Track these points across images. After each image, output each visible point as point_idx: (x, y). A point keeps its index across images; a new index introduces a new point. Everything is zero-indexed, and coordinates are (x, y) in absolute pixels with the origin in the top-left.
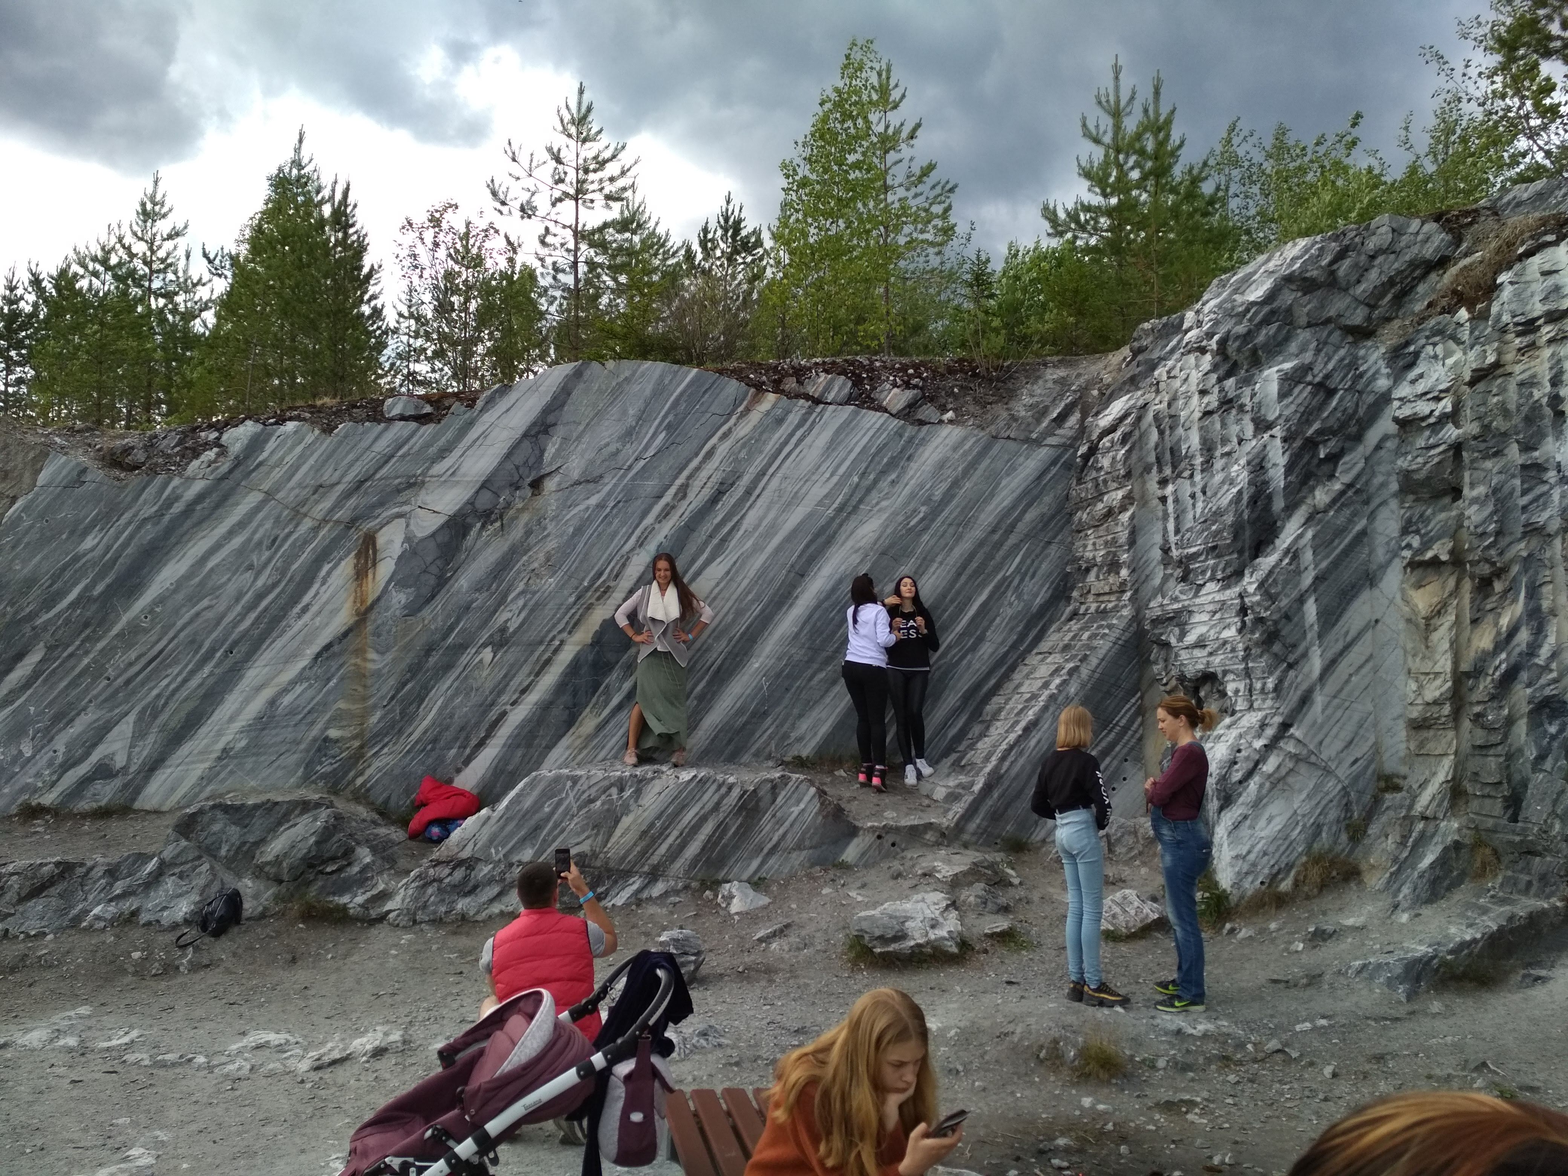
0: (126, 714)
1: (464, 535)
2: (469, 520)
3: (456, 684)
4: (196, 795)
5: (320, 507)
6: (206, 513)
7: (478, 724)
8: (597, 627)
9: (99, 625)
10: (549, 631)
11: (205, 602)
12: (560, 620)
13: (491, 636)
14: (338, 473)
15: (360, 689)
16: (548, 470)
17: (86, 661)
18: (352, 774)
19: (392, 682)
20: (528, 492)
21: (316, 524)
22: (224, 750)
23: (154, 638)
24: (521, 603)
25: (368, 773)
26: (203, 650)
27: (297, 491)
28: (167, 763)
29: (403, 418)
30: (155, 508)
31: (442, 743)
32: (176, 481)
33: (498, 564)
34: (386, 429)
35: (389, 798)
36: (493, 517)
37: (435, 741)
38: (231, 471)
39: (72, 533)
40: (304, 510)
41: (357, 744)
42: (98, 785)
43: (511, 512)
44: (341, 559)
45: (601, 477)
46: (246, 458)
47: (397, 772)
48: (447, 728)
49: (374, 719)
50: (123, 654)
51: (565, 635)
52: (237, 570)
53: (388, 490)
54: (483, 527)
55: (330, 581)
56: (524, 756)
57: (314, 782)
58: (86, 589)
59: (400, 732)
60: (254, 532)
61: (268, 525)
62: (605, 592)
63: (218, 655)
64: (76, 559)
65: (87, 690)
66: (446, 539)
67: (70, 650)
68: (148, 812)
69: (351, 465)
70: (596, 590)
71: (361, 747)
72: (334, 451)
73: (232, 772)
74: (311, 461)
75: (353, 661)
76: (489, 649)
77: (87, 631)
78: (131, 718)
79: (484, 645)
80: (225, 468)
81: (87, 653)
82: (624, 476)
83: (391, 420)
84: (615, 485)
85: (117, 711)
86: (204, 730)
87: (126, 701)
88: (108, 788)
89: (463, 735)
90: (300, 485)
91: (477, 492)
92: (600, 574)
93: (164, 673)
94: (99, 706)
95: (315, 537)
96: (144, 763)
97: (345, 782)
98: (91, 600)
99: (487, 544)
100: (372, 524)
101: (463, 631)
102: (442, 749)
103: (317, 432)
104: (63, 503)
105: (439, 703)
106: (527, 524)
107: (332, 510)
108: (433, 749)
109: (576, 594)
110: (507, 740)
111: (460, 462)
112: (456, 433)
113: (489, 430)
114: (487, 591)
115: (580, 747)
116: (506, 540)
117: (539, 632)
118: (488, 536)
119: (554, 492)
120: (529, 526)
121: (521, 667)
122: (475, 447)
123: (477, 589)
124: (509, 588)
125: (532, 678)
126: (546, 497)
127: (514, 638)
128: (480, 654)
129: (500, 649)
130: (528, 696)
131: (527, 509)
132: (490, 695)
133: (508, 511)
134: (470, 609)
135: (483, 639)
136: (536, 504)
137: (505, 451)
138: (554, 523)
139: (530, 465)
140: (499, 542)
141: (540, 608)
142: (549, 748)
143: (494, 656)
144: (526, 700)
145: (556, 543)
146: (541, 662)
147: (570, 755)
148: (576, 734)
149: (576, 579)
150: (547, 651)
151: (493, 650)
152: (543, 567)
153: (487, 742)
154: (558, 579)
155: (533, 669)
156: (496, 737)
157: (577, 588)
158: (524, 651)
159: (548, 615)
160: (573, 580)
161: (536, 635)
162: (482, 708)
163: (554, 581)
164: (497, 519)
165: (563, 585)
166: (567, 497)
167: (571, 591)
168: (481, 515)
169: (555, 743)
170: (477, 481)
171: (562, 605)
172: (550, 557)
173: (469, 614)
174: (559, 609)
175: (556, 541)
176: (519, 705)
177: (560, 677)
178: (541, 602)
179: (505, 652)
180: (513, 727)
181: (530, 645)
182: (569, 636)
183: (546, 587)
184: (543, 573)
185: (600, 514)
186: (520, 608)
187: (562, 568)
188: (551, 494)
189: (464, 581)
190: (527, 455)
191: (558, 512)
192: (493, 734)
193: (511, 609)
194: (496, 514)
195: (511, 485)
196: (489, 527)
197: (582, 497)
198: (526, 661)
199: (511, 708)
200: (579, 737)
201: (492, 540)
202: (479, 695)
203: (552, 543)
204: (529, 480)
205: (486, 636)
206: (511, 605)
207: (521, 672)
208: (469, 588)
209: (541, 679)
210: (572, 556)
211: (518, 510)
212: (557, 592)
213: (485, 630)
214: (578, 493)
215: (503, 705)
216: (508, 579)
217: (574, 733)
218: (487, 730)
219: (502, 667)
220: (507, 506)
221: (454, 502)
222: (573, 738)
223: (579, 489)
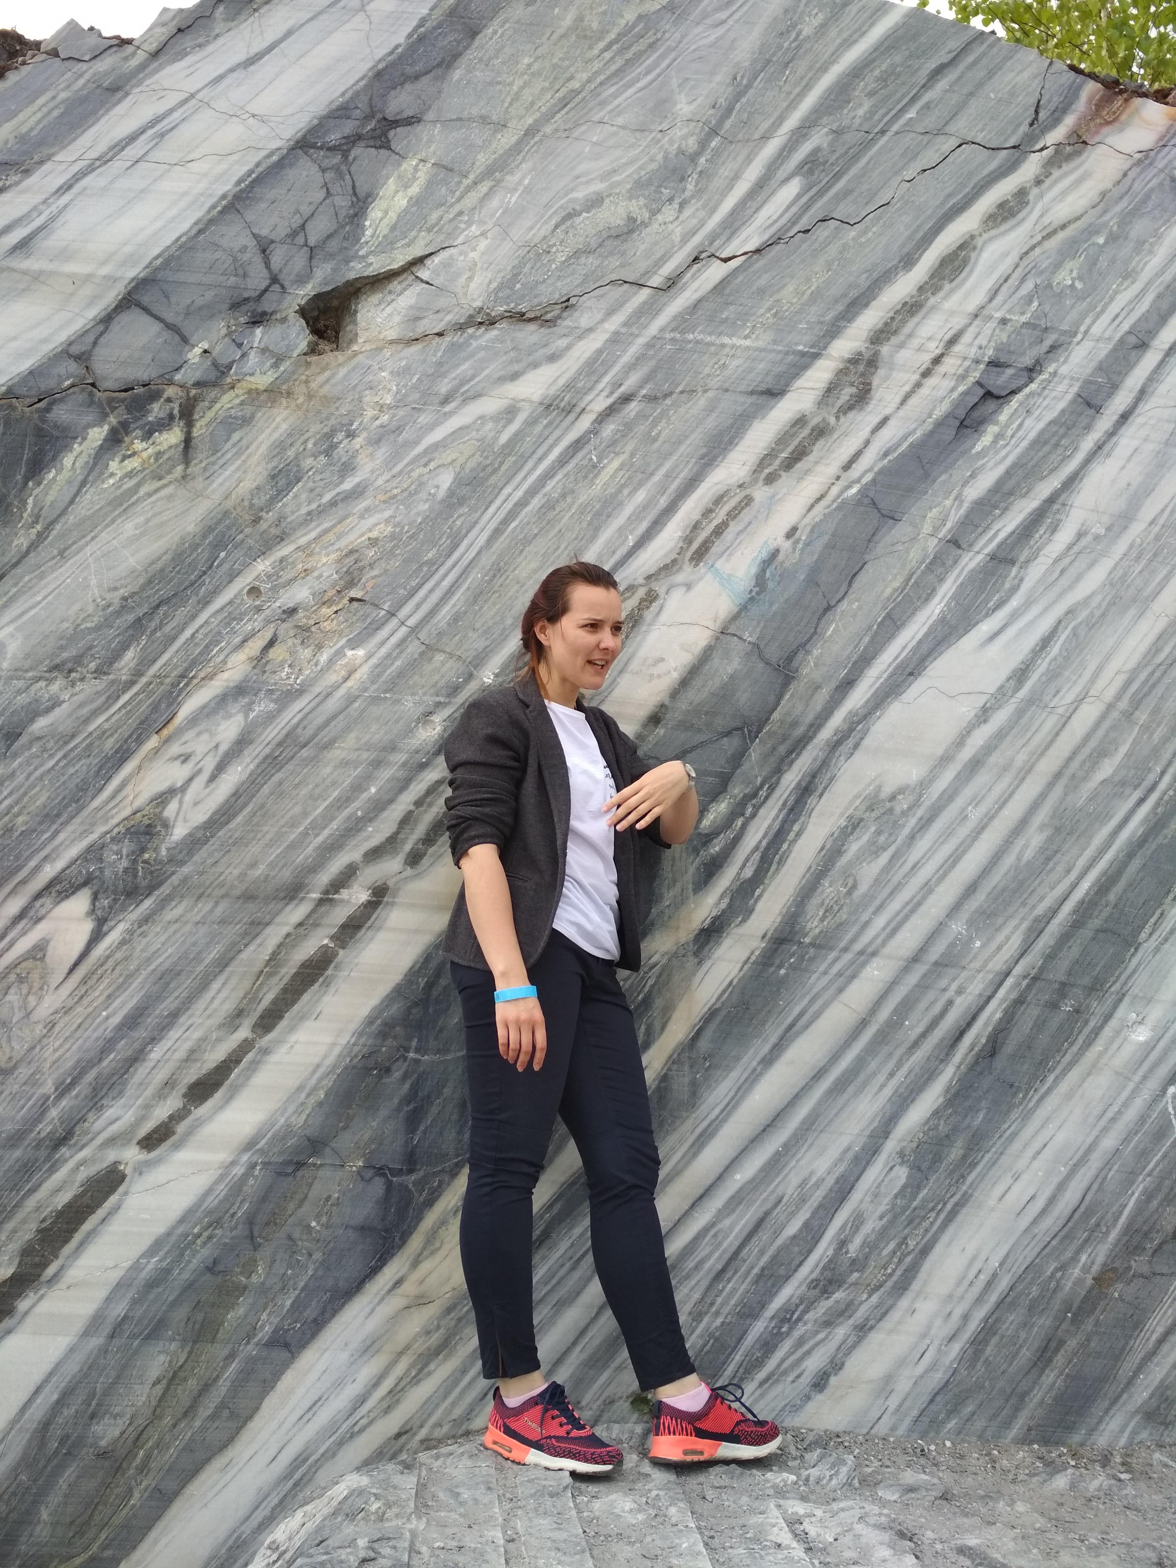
1: (38, 467)
2: (61, 414)
10: (332, 847)
12: (379, 806)
13: (94, 852)
16: (377, 265)
20: (297, 336)
24: (229, 729)
33: (155, 577)
36: (157, 410)
43: (228, 401)
45: (567, 305)
51: (391, 866)
54: (115, 439)
56: (174, 1378)
76: (77, 904)
79: (61, 888)
82: (648, 311)
84: (616, 339)
91: (107, 320)
99: (121, 503)
106: (280, 447)
109: (447, 712)
110: (108, 1300)
111: (54, 209)
112: (55, 113)
113: (176, 115)
114: (99, 672)
115: (421, 1346)
116: (199, 495)
117: (292, 846)
118: (130, 475)
119: (392, 342)
120: (291, 453)
121: (204, 984)
122: (117, 165)
123: (56, 668)
124: (188, 670)
125: (244, 1033)
126: (360, 357)
127: (186, 870)
128: (39, 920)
129: (123, 909)
130: (221, 1108)
131: (289, 394)
132: (59, 1098)
133: (213, 393)
134: (23, 740)
135: (60, 865)
136: (321, 379)
137: (227, 186)
138: (382, 452)
139: (312, 241)
140: (170, 498)
141: (304, 753)
142: (287, 1346)
143: (96, 937)
144: (208, 1129)
145: (387, 521)
146: (289, 970)
147: (376, 1384)
148: (409, 1288)
149: (451, 655)
150: (316, 925)
151: (92, 911)
152: (328, 603)
153: (22, 1305)
154: (383, 651)
155: (252, 996)
156: (62, 1284)
157: (455, 690)
158: (222, 922)
159: (334, 783)
160: (439, 657)
161: (272, 865)
162: (17, 1153)
163: (369, 657)
164: (171, 417)
165: (400, 674)
166: (440, 364)
167: (430, 700)
168: (110, 401)
169: (317, 1325)
170: (111, 279)
171: (392, 748)
172: (361, 569)
173: (15, 756)
174: (377, 764)
175: (387, 514)
176: (177, 1147)
177: (361, 1034)
178: (309, 732)
179: (146, 920)
180: (145, 1243)
181: (248, 897)
182: (409, 871)
183: (333, 678)
184: (326, 625)
185: (558, 433)
186: (223, 748)
187: (403, 613)
188: (379, 349)
189: (10, 629)
190: (306, 210)
191: (401, 413)
192: (51, 1270)
193: (187, 749)
194: (169, 400)
195: (235, 306)
196: (138, 445)
197: (493, 368)
198: (223, 963)
199: (143, 1156)
200: (420, 1301)
201: (142, 491)
202: (13, 1096)
203: (371, 521)
204: (304, 293)
205: (74, 851)
206: (189, 735)
207: (200, 1005)
208: (27, 656)
209: (279, 1042)
210: (442, 571)
211: (254, 394)
212: (375, 700)
213: (70, 828)
214: (481, 354)
215: (112, 1141)
216: (188, 633)
217: (398, 1283)
218: (26, 1252)
219: (121, 988)
220: (212, 375)
221: (15, 345)
222: (396, 1302)
223: (483, 342)
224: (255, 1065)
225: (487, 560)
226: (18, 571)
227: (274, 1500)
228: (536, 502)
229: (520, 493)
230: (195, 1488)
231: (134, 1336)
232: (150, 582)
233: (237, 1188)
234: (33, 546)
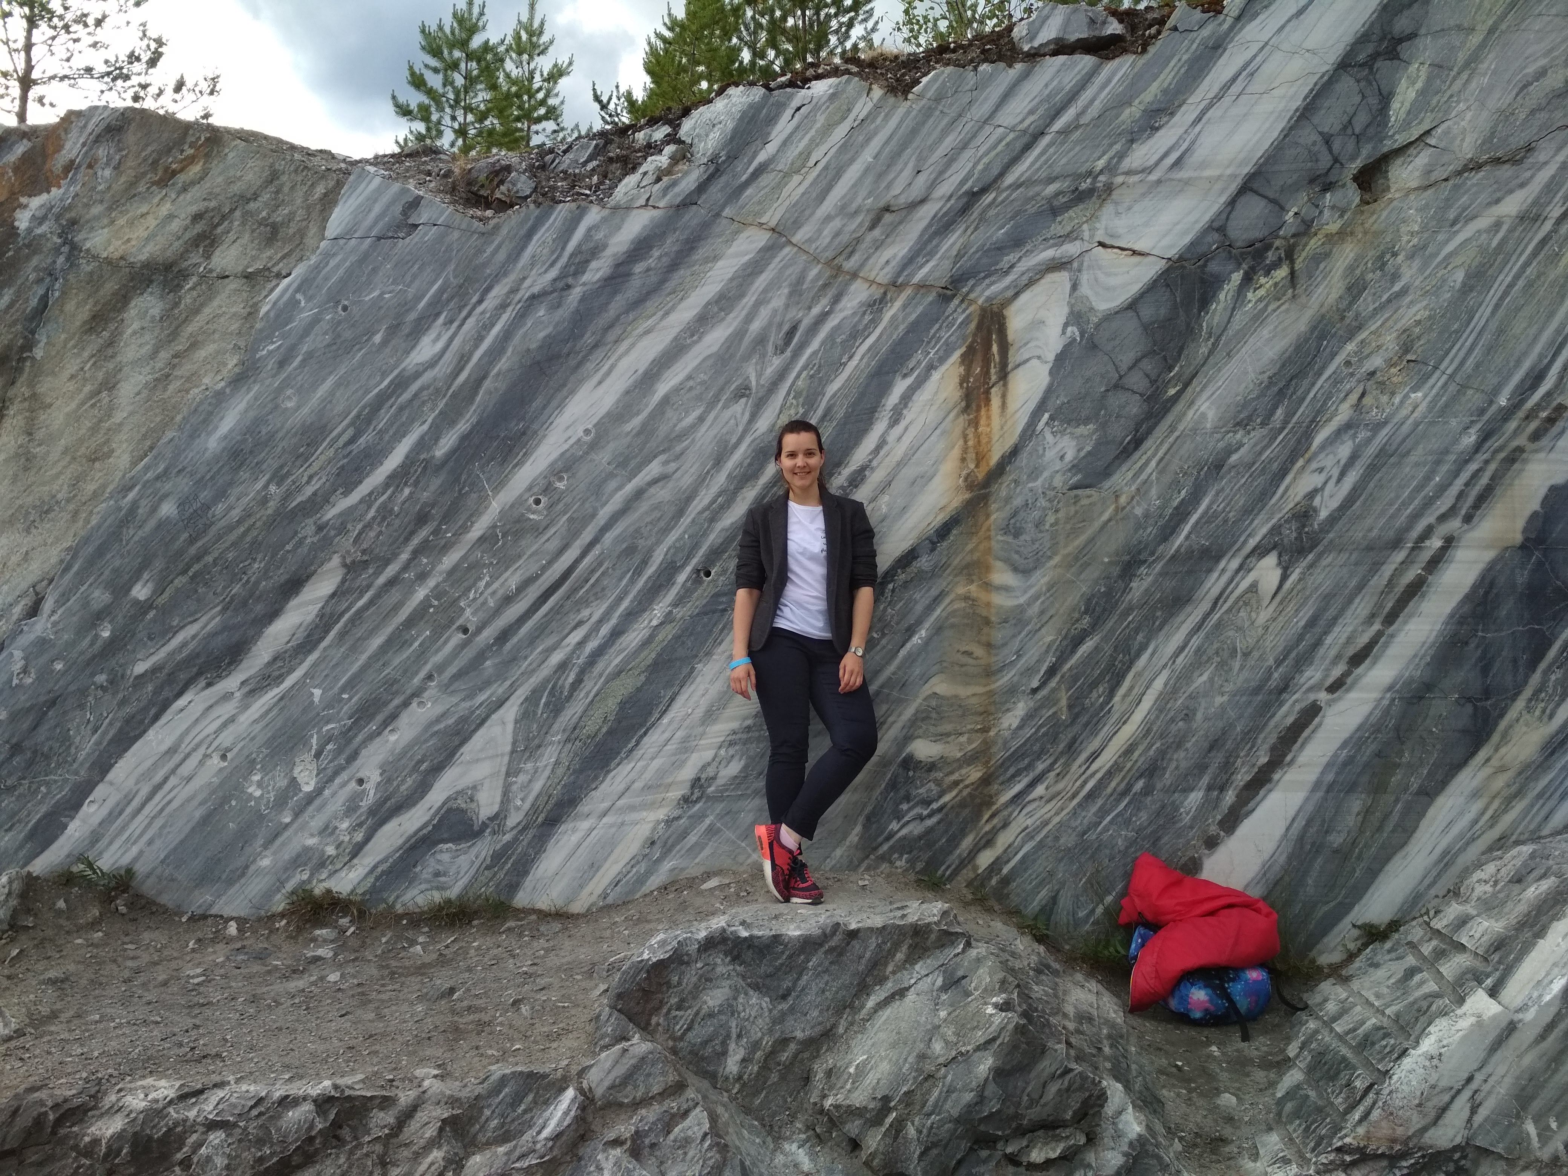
0: (500, 703)
1: (1205, 303)
2: (1214, 267)
3: (1195, 642)
4: (641, 880)
5: (887, 253)
6: (653, 279)
7: (1250, 736)
8: (1535, 505)
9: (447, 518)
10: (1416, 516)
11: (654, 468)
12: (1442, 489)
13: (1276, 530)
14: (922, 179)
15: (979, 652)
16: (1401, 139)
17: (421, 593)
18: (967, 843)
19: (1049, 636)
20: (1352, 194)
21: (877, 293)
22: (696, 783)
23: (553, 545)
24: (1344, 450)
25: (1004, 840)
26: (650, 570)
27: (837, 223)
28: (583, 808)
29: (1061, 48)
30: (553, 273)
31: (1168, 778)
32: (594, 215)
33: (1285, 362)
34: (1025, 76)
35: (1054, 900)
36: (1271, 256)
37: (1152, 771)
38: (702, 187)
39: (393, 330)
40: (849, 265)
41: (974, 774)
42: (445, 853)
43: (1314, 244)
44: (931, 367)
45: (1530, 148)
46: (732, 157)
47: (1068, 840)
48: (1179, 745)
49: (1011, 719)
50: (494, 578)
51: (1454, 524)
52: (716, 398)
53: (1031, 209)
54: (1248, 280)
55: (909, 415)
56: (1367, 812)
57: (883, 858)
58: (422, 445)
59: (1072, 749)
60: (749, 318)
61: (778, 301)
62: (1551, 421)
63: (682, 578)
64: (401, 383)
65: (422, 655)
66: (1163, 311)
67: (391, 570)
68: (544, 916)
69: (951, 159)
70: (1528, 418)
71: (986, 781)
72: (914, 132)
73: (711, 831)
74: (867, 156)
75: (961, 590)
76: (1271, 560)
77: (423, 533)
78: (510, 712)
79: (1260, 551)
80: (689, 178)
81: (422, 577)
83: (1034, 56)
85: (482, 697)
86: (653, 739)
87: (500, 674)
88: (464, 861)
89: (1218, 758)
90: (842, 209)
91: (1232, 202)
92: (1537, 377)
93: (574, 618)
94: (446, 688)
95: (875, 322)
96: (535, 809)
97: (953, 859)
98: (430, 467)
99: (1259, 318)
100: (996, 288)
101: (1208, 518)
102: (1170, 790)
103: (877, 92)
104: (375, 270)
105: (1159, 684)
106: (1351, 269)
107: (910, 261)
108: (1147, 791)
109: (1479, 426)
110: (1322, 773)
111: (1192, 136)
112: (1183, 70)
113: (1259, 59)
114: (1263, 424)
115: (1506, 793)
116: (1304, 307)
117: (1392, 517)
118: (1260, 300)
119: (1415, 189)
120: (1358, 272)
121: (1350, 601)
122: (1227, 100)
123: (1238, 424)
124: (1315, 417)
125: (1377, 626)
126: (1395, 203)
127: (1331, 535)
128: (1250, 570)
129: (1297, 560)
130: (1369, 669)
131: (1352, 233)
132: (1277, 667)
133: (1305, 239)
134: (1225, 468)
135: (1258, 538)
136: (1371, 220)
137: (1298, 103)
138: (1416, 263)
139: (1357, 131)
140: (1287, 311)
141: (1392, 460)
142: (1427, 794)
143: (1284, 578)
144: (1366, 680)
145: (1425, 308)
146: (1399, 589)
147: (1483, 813)
148: (1494, 762)
149: (1477, 390)
150: (1412, 562)
151: (1279, 564)
152: (1394, 365)
153: (1276, 777)
154: (1434, 391)
155: (1379, 605)
156: (1296, 766)
157: (1482, 412)
158: (1356, 564)
159: (1413, 477)
160: (1470, 392)
161: (1381, 529)
162: (1260, 698)
163: (1425, 396)
164: (1280, 259)
165: (1446, 406)
166: (1447, 200)
167: (1467, 420)
168: (1242, 254)
169: (1443, 784)
170: (1234, 176)
171: (1446, 451)
172: (1412, 341)
173: (1222, 478)
174: (1438, 462)
175: (1424, 303)
176: (1348, 690)
177: (1447, 624)
178: (1394, 447)
179: (1311, 566)
180: (1337, 744)
181: (1369, 548)
182: (1466, 527)
183: (1404, 412)
184: (1395, 380)
185: (1530, 235)
186: (1343, 462)
187: (1442, 367)
188: (1407, 195)
189: (1207, 404)
190: (1350, 110)
191: (1426, 235)
192: (1288, 758)
193: (1321, 465)
194: (1277, 248)
195: (1312, 181)
196: (1263, 280)
197: (1483, 198)
198: (1360, 587)
199: (1330, 696)
200: (1502, 769)
201: (1270, 309)
202: (1252, 668)
203: (1414, 309)
204: (1356, 166)
205: (1264, 530)
206: (1322, 456)
207: (1349, 613)
208: (1220, 419)
209: (1399, 630)
210: (1465, 336)
211: (1329, 237)
212: (1432, 423)
213: (1260, 517)
214: (1474, 189)
215: (1311, 689)
216: (1311, 395)
217: (1488, 760)
218: (1273, 749)
219: (1303, 605)
220: (1302, 229)
221: (1179, 227)
222: (1487, 771)
223: (1474, 181)
224: (1386, 645)
225: (1493, 325)
226: (1205, 368)
227: (1434, 873)
228: (1521, 283)
229: (1509, 279)
230: (1390, 867)
231: (1340, 791)
232: (1283, 366)
233: (1387, 712)
234: (1211, 352)
